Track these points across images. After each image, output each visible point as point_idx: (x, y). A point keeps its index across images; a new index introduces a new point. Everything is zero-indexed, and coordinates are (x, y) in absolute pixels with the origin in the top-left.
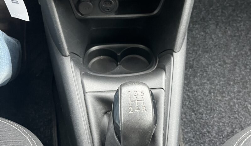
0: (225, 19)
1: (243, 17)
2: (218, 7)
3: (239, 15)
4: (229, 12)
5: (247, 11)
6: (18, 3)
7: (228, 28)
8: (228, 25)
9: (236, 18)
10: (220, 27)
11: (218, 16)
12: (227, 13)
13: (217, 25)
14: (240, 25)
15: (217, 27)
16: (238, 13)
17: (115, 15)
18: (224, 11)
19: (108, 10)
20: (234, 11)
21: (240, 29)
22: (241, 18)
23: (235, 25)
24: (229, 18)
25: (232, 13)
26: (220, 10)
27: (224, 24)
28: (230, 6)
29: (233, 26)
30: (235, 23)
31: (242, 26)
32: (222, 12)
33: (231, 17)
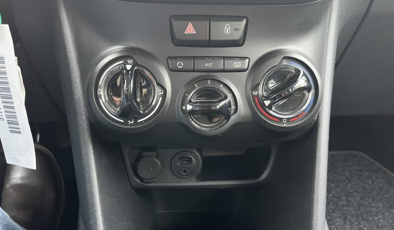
0: (355, 211)
1: (379, 207)
2: (339, 193)
3: (373, 205)
4: (358, 200)
5: (381, 199)
6: (19, 132)
7: (362, 223)
8: (360, 218)
9: (369, 209)
10: (350, 221)
11: (343, 206)
12: (354, 202)
13: (345, 219)
14: (379, 219)
15: (346, 223)
16: (370, 201)
17: (196, 181)
18: (350, 199)
19: (185, 171)
20: (363, 198)
21: (380, 225)
22: (377, 208)
23: (371, 218)
24: (359, 208)
25: (361, 201)
26: (343, 198)
27: (355, 218)
28: (356, 191)
29: (368, 220)
30: (371, 216)
31: (381, 220)
32: (347, 200)
33: (362, 208)
